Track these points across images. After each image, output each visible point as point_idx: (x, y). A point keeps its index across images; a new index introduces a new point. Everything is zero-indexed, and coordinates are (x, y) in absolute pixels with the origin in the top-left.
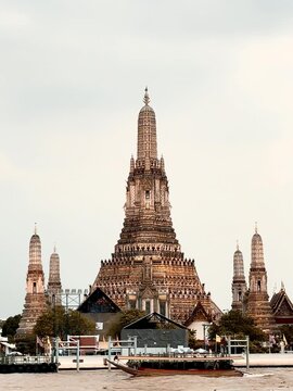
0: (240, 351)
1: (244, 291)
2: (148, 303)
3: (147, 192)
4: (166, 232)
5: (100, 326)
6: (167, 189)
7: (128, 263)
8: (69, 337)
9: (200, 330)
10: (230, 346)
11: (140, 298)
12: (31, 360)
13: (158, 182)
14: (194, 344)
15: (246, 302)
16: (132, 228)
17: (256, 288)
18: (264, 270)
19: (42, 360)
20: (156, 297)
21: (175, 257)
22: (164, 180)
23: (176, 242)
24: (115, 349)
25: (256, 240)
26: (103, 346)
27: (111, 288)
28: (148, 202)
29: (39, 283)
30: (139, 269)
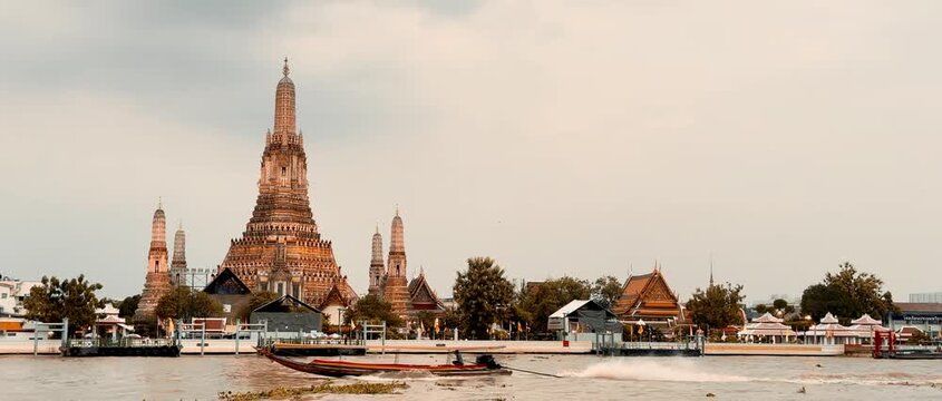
0: (376, 336)
1: (382, 275)
2: (280, 286)
3: (284, 169)
4: (302, 211)
5: (228, 308)
6: (305, 167)
7: (261, 243)
8: (194, 319)
9: (335, 315)
10: (366, 331)
11: (272, 280)
12: (150, 342)
13: (295, 159)
14: (327, 329)
15: (383, 286)
16: (266, 206)
17: (394, 272)
18: (403, 254)
19: (162, 343)
20: (289, 280)
21: (310, 238)
22: (301, 156)
23: (313, 223)
24: (242, 334)
25: (397, 223)
26: (230, 330)
27: (242, 270)
28: (284, 179)
29: (162, 261)
30: (273, 248)
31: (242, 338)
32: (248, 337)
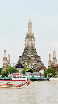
0: (51, 77)
1: (51, 63)
2: (30, 66)
3: (30, 41)
4: (34, 50)
5: (20, 71)
6: (34, 40)
7: (26, 57)
8: (13, 73)
9: (42, 72)
10: (49, 76)
11: (28, 65)
12: (5, 78)
13: (32, 39)
14: (41, 75)
15: (52, 66)
16: (26, 49)
17: (54, 63)
18: (56, 59)
19: (8, 78)
20: (32, 65)
21: (36, 56)
22: (34, 38)
23: (36, 52)
25: (54, 52)
26: (20, 76)
27: (22, 63)
28: (30, 43)
29: (6, 61)
30: (28, 58)
31: (24, 77)
32: (25, 77)
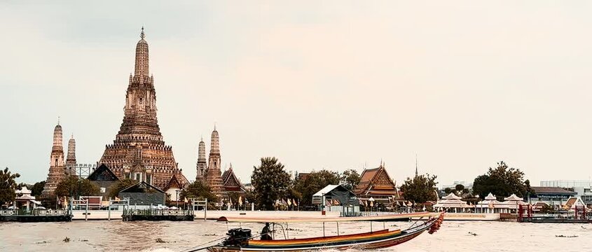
0: (200, 208)
1: (205, 168)
2: (138, 175)
3: (141, 99)
4: (153, 127)
5: (103, 190)
6: (155, 98)
7: (125, 147)
8: (81, 197)
9: (174, 194)
10: (194, 205)
11: (132, 171)
12: (52, 213)
13: (148, 93)
14: (169, 204)
15: (206, 176)
16: (129, 123)
17: (213, 166)
18: (219, 154)
19: (60, 213)
20: (144, 171)
21: (158, 144)
22: (153, 91)
23: (160, 134)
24: (113, 206)
25: (215, 135)
26: (106, 204)
27: (113, 164)
28: (141, 106)
29: (60, 158)
30: (133, 151)
31: (112, 209)
32: (117, 209)
